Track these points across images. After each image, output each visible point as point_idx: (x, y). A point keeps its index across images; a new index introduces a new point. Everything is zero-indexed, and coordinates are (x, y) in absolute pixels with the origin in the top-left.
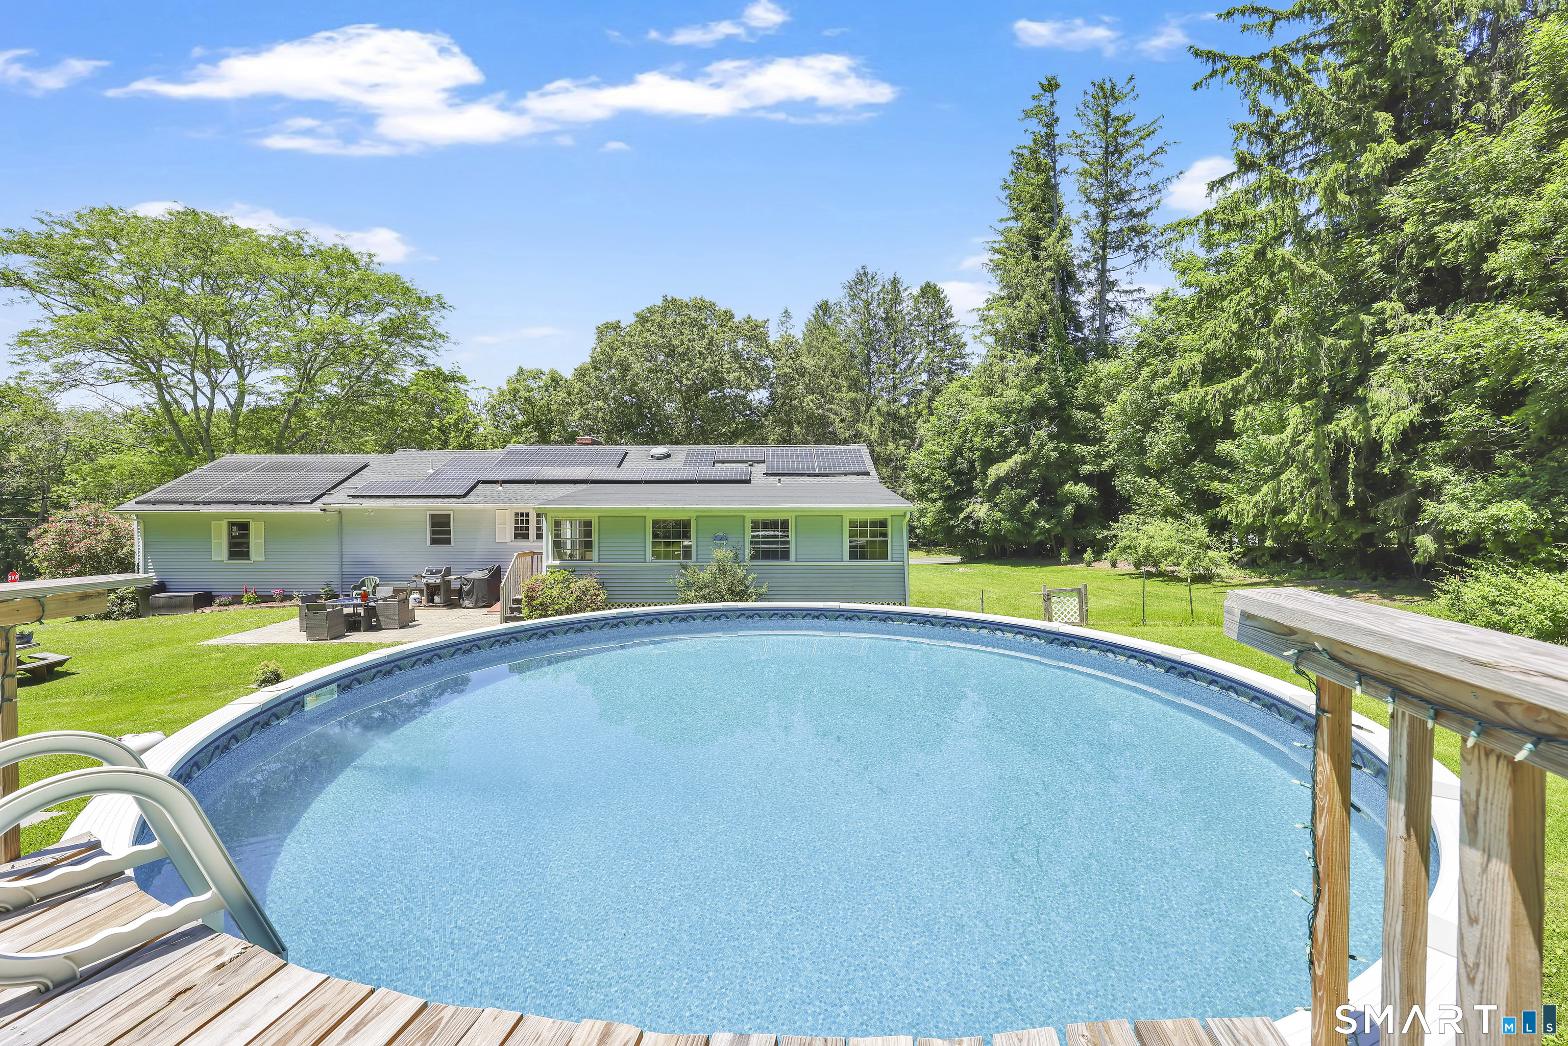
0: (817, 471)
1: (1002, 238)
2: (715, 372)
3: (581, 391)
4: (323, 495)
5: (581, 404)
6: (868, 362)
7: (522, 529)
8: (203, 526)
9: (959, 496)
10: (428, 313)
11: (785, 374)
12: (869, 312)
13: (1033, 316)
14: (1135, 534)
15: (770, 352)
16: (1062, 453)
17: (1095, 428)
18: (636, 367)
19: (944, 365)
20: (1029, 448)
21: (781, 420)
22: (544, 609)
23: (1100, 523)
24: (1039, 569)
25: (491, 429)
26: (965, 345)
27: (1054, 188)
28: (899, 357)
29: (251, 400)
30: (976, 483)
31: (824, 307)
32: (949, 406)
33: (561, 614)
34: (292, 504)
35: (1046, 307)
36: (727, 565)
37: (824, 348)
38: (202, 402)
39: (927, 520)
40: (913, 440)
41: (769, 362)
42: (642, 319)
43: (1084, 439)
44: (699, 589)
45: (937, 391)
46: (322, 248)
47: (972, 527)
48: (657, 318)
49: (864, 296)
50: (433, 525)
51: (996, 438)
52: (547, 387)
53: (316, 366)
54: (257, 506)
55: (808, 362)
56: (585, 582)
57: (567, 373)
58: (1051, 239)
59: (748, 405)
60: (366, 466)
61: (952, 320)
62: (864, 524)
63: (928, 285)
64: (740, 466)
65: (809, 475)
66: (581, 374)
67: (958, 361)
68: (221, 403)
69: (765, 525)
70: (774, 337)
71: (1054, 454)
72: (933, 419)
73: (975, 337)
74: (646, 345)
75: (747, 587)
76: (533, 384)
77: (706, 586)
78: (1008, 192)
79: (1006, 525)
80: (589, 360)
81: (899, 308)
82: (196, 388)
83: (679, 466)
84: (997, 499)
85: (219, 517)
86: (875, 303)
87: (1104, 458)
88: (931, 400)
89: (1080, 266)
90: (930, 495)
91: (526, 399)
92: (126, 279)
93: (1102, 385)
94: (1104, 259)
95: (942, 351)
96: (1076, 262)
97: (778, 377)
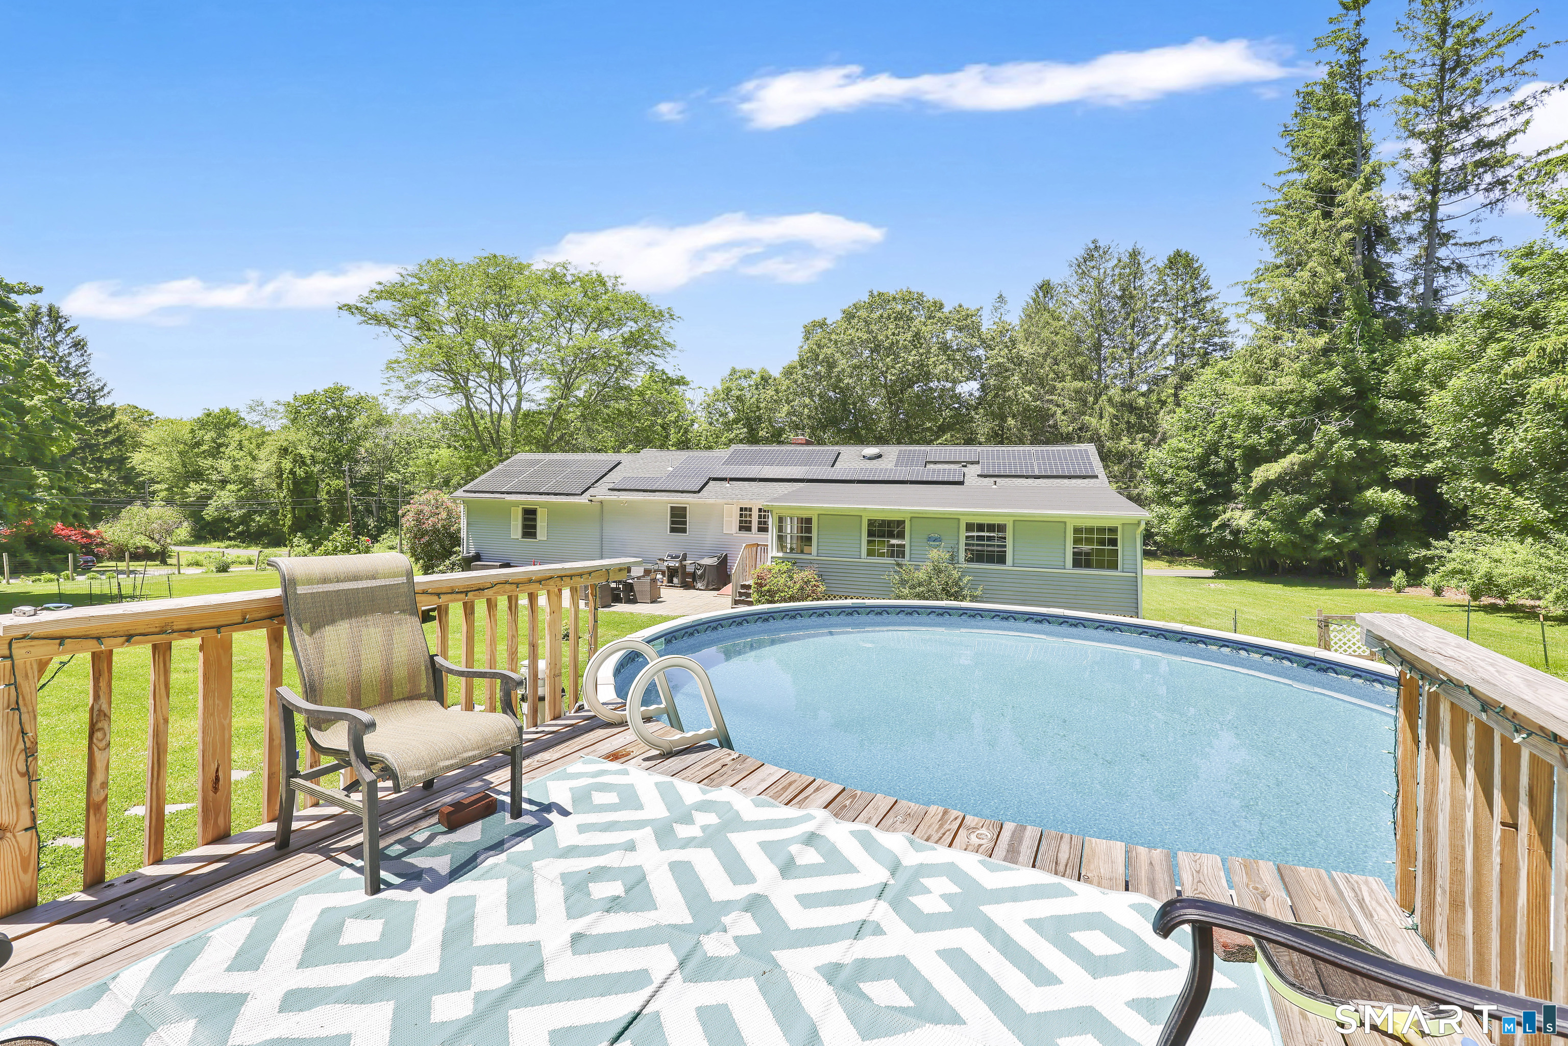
0: (1037, 473)
1: (1279, 196)
2: (920, 365)
3: (789, 388)
4: (589, 487)
5: (788, 402)
6: (1098, 346)
7: (746, 522)
8: (504, 511)
9: (1213, 500)
10: (660, 324)
11: (999, 365)
12: (1101, 291)
13: (1321, 287)
14: (1470, 556)
15: (983, 342)
16: (1360, 452)
17: (1413, 421)
18: (842, 363)
19: (1198, 346)
20: (1311, 447)
21: (992, 413)
22: (771, 596)
23: (1419, 539)
24: (1323, 591)
25: (705, 426)
26: (1226, 321)
27: (1359, 127)
28: (1137, 340)
29: (525, 406)
30: (1237, 487)
31: (1046, 288)
32: (1202, 396)
33: (785, 601)
34: (567, 495)
35: (1341, 275)
36: (942, 566)
37: (1045, 334)
38: (495, 408)
39: (1170, 527)
40: (1154, 433)
41: (981, 352)
42: (849, 316)
43: (1398, 435)
44: (913, 587)
45: (1187, 377)
46: (581, 275)
47: (1229, 537)
48: (863, 313)
49: (1095, 273)
50: (672, 516)
51: (1264, 434)
52: (757, 385)
53: (574, 375)
54: (543, 496)
55: (1026, 350)
56: (806, 573)
57: (776, 372)
58: (1350, 193)
59: (957, 398)
60: (619, 463)
61: (1209, 292)
62: (1090, 530)
63: (1178, 254)
64: (952, 466)
65: (1027, 477)
66: (789, 372)
67: (1216, 340)
68: (506, 409)
69: (981, 527)
70: (987, 325)
71: (1350, 454)
72: (1180, 411)
73: (1239, 316)
74: (852, 341)
75: (962, 589)
76: (744, 383)
77: (920, 584)
78: (1289, 139)
79: (1277, 537)
80: (797, 358)
81: (1138, 284)
82: (492, 398)
83: (891, 466)
84: (1265, 506)
85: (516, 504)
86: (1109, 280)
87: (1427, 458)
88: (1178, 387)
89: (1395, 219)
90: (1174, 499)
91: (737, 397)
92: (449, 315)
93: (1428, 367)
94: (1433, 207)
95: (1195, 329)
96: (1390, 214)
97: (990, 368)
